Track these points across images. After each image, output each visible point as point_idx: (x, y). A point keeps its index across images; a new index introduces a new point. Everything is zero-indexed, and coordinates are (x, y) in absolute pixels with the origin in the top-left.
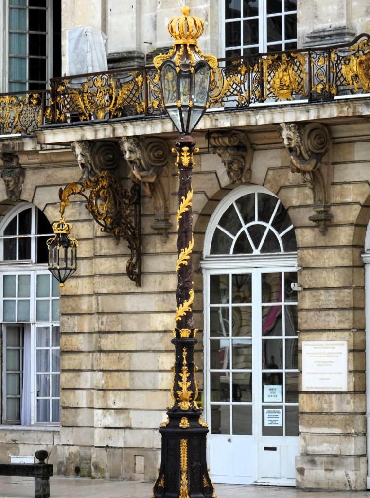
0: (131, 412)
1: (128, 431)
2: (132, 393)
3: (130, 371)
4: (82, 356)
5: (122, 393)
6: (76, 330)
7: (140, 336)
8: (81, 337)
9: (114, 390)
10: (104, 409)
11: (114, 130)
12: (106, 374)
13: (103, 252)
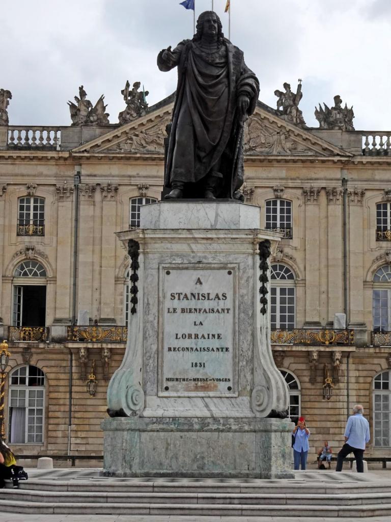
0: (89, 439)
1: (87, 445)
2: (89, 432)
3: (89, 425)
4: (59, 419)
5: (85, 432)
6: (57, 410)
7: (94, 413)
8: (59, 413)
9: (80, 431)
10: (75, 437)
11: (102, 345)
12: (77, 426)
13: (77, 384)
